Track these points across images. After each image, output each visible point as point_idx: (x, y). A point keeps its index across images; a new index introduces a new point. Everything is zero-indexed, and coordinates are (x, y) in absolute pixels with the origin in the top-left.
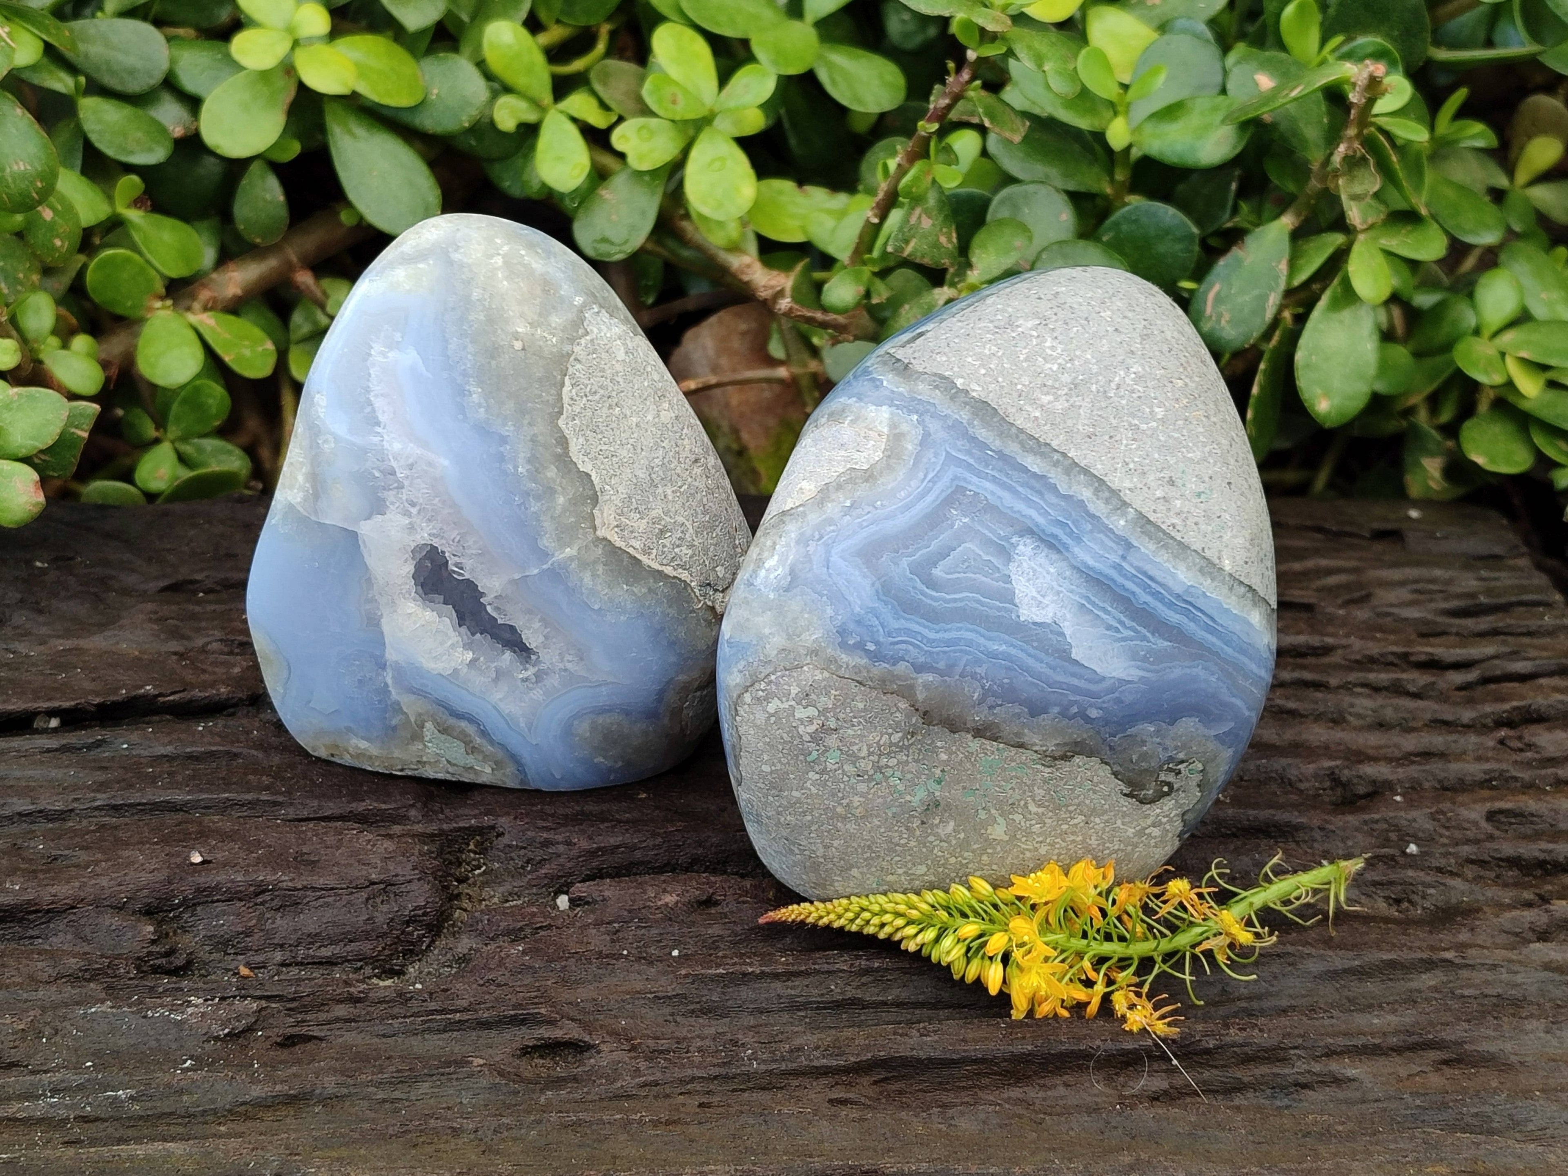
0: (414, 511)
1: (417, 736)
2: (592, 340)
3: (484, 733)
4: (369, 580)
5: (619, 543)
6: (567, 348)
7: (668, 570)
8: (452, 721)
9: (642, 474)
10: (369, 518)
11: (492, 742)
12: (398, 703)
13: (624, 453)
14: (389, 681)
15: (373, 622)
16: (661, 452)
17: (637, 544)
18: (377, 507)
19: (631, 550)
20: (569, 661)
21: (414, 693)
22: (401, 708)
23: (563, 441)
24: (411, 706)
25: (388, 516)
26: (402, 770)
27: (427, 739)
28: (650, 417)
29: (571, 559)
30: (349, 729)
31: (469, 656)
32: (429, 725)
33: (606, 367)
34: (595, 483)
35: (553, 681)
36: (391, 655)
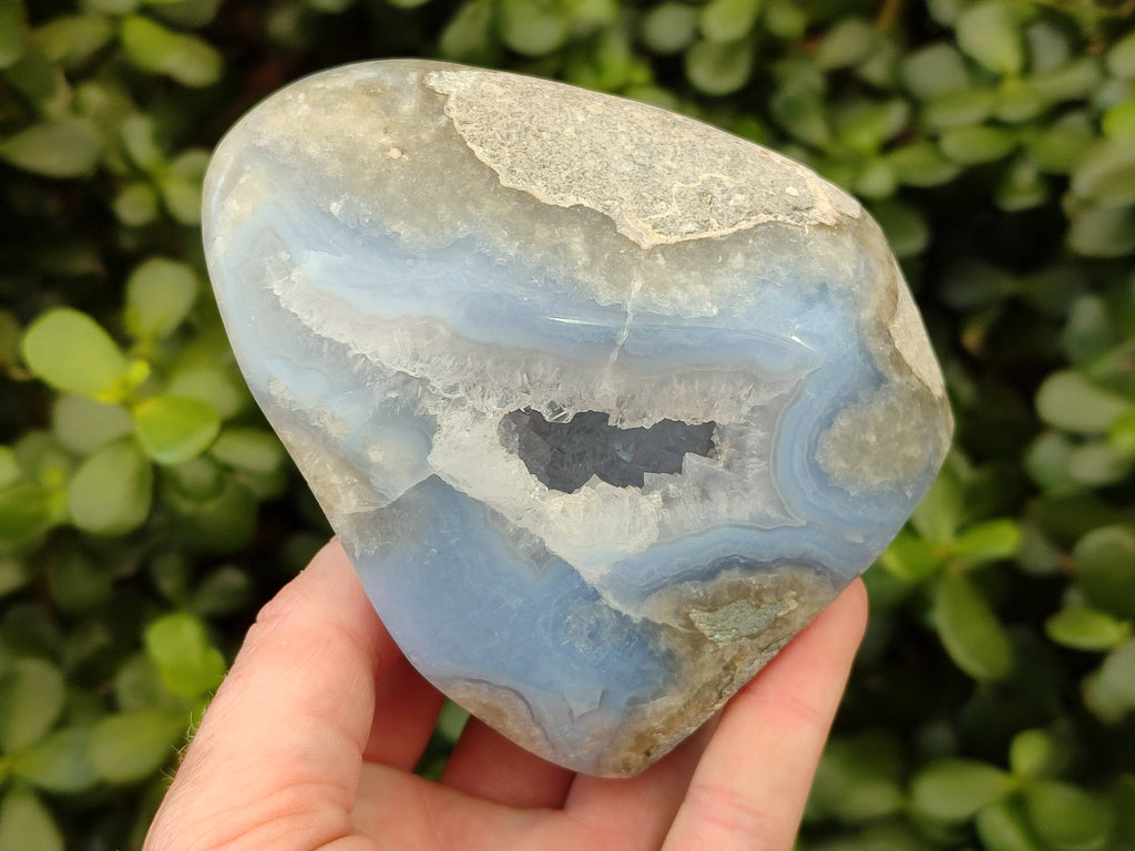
0: (461, 393)
1: (697, 641)
2: (458, 98)
3: (751, 566)
4: (495, 515)
5: (673, 240)
6: (443, 121)
7: (744, 225)
8: (711, 586)
9: (627, 167)
10: (430, 447)
11: (765, 567)
12: (646, 621)
13: (592, 163)
14: (615, 605)
15: (542, 557)
16: (623, 138)
17: (691, 227)
18: (426, 429)
19: (690, 237)
20: (748, 396)
21: (650, 593)
22: (654, 625)
23: (523, 197)
24: (658, 611)
25: (445, 424)
26: (720, 697)
27: (707, 633)
28: (581, 119)
29: (644, 290)
30: (633, 702)
31: (657, 496)
32: (695, 615)
33: (496, 108)
34: (593, 207)
35: (755, 436)
36: (592, 574)
